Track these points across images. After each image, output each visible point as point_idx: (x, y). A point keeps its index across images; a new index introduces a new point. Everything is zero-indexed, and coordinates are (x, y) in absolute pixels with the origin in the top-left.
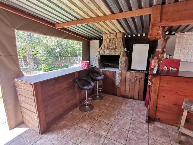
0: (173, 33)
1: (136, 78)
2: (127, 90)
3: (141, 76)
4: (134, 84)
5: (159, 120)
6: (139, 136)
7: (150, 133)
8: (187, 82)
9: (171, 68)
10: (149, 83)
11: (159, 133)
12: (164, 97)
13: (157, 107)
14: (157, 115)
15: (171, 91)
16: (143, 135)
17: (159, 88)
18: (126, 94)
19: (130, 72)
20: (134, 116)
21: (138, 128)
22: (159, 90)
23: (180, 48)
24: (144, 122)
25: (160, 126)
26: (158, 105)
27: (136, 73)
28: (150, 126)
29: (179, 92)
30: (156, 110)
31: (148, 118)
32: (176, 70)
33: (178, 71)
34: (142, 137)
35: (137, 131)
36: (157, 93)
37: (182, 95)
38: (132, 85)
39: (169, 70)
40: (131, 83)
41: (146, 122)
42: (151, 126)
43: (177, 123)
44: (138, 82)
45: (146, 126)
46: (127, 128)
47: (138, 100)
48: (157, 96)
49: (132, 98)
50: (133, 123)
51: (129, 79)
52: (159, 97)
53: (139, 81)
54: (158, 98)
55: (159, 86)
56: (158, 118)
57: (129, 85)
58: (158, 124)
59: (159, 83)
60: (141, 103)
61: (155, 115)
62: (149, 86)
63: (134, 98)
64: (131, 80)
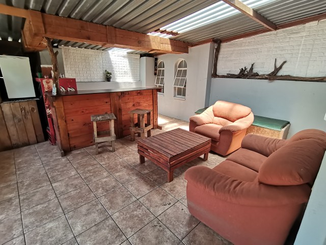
0: (56, 45)
1: (23, 111)
2: (14, 135)
3: (31, 106)
4: (22, 122)
5: (75, 148)
6: (61, 170)
7: (71, 162)
8: (88, 100)
9: (69, 89)
10: (48, 111)
11: (80, 157)
12: (73, 120)
13: (68, 134)
14: (71, 143)
15: (77, 112)
16: (66, 166)
17: (64, 112)
18: (14, 142)
19: (9, 104)
20: (43, 159)
21: (56, 166)
22: (65, 114)
23: (69, 66)
24: (60, 157)
25: (78, 152)
26: (69, 132)
27: (22, 103)
28: (68, 158)
29: (84, 111)
30: (69, 138)
31: (63, 151)
32: (74, 90)
33: (76, 91)
34: (65, 168)
35: (57, 168)
36: (64, 118)
37: (87, 113)
38: (19, 123)
39: (67, 91)
40: (16, 121)
41: (62, 156)
42: (70, 157)
43: (92, 142)
44: (29, 117)
45: (64, 160)
46: (42, 172)
47: (38, 142)
48: (66, 121)
49: (28, 144)
50: (47, 165)
51: (11, 116)
52: (68, 122)
53: (30, 114)
54: (67, 124)
55: (64, 110)
56: (73, 146)
57: (15, 125)
58: (75, 152)
59: (62, 106)
60: (44, 144)
61: (70, 145)
62: (50, 116)
63: (31, 143)
64: (14, 116)
